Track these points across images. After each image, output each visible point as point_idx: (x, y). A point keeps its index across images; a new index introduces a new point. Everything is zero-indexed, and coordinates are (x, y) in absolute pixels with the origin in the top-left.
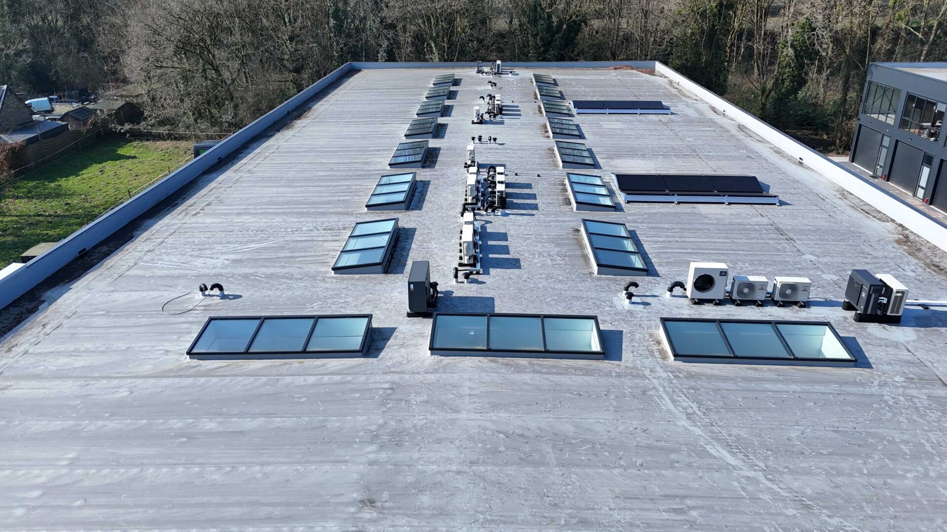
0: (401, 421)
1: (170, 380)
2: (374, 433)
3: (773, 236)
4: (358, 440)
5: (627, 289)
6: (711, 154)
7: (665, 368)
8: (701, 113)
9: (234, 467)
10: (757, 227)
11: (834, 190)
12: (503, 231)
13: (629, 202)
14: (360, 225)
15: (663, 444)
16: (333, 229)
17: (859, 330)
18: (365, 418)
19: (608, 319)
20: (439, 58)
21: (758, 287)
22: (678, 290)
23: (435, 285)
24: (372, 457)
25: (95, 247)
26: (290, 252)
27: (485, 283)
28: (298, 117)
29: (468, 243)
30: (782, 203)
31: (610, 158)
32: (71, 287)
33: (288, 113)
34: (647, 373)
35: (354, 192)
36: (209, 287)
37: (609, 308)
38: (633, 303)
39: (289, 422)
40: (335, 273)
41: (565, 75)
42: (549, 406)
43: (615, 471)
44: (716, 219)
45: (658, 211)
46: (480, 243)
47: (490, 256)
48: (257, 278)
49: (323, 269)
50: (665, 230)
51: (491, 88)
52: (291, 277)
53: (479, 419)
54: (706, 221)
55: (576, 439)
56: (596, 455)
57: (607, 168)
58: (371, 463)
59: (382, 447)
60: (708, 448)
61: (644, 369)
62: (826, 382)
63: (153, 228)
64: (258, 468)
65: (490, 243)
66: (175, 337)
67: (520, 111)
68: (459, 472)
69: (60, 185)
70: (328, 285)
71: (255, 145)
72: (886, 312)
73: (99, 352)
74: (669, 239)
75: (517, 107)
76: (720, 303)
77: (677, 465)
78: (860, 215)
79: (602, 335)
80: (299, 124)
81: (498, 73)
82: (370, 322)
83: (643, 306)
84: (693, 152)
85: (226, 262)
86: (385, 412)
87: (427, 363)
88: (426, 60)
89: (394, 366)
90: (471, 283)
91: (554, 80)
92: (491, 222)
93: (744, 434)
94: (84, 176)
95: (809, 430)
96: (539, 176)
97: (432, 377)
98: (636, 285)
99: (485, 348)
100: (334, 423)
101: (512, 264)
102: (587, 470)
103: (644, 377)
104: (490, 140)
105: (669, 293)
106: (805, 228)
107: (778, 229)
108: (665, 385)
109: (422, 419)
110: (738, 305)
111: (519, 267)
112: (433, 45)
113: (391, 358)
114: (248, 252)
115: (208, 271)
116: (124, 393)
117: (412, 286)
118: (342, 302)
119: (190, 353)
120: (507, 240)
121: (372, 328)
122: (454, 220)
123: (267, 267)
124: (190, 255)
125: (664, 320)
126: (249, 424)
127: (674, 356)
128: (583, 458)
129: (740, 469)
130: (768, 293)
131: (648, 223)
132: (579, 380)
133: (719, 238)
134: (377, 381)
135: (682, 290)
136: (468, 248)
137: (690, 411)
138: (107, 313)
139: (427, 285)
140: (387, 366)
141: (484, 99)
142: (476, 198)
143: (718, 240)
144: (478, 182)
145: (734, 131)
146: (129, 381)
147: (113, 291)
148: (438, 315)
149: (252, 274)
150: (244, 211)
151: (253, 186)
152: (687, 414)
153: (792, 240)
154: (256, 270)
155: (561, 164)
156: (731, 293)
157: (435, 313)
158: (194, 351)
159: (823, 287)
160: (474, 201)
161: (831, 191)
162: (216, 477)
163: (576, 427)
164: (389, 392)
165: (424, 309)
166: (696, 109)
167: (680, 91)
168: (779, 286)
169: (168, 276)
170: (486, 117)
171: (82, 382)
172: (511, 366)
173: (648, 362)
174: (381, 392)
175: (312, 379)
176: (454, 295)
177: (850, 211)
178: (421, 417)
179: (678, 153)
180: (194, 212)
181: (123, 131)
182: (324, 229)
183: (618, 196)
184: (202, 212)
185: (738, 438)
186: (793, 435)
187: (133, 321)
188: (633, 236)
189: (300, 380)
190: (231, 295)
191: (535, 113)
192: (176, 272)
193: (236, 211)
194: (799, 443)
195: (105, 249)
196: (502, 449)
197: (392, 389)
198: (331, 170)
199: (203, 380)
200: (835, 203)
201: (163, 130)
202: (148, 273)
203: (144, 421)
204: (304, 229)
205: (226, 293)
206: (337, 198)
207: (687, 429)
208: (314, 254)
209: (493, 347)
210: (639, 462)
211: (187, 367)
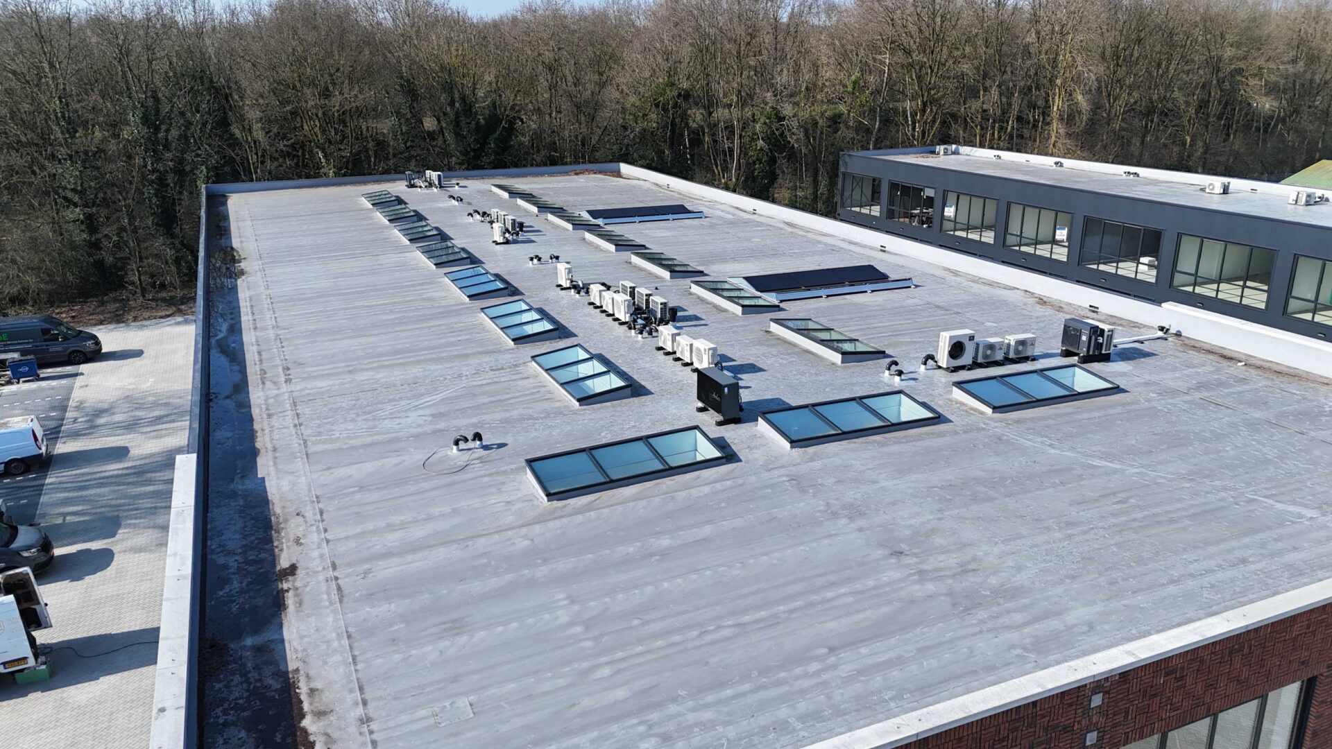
21: (998, 347)
72: (1101, 350)
76: (969, 368)
98: (896, 364)
105: (923, 367)
110: (983, 367)
130: (1005, 353)
135: (932, 362)
156: (976, 357)
168: (1013, 343)
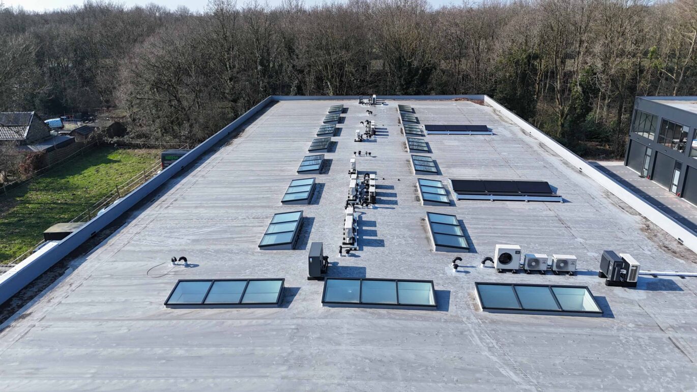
0: (302, 350)
1: (154, 322)
2: (286, 358)
3: (557, 225)
4: (275, 363)
5: (454, 262)
6: (519, 165)
7: (476, 316)
8: (514, 134)
9: (196, 380)
10: (545, 218)
11: (602, 192)
12: (373, 219)
13: (459, 199)
14: (277, 215)
15: (472, 367)
16: (259, 218)
17: (608, 292)
18: (279, 348)
19: (441, 282)
20: (333, 93)
21: (541, 262)
22: (488, 263)
23: (326, 258)
24: (283, 373)
25: (101, 231)
26: (231, 234)
27: (360, 256)
28: (236, 136)
29: (349, 229)
30: (565, 201)
31: (449, 167)
32: (87, 258)
33: (229, 133)
34: (464, 319)
35: (274, 191)
36: (178, 259)
37: (442, 275)
38: (458, 271)
39: (230, 351)
40: (260, 249)
41: (420, 105)
42: (399, 341)
43: (440, 385)
44: (519, 212)
45: (479, 206)
46: (358, 228)
47: (364, 237)
48: (209, 252)
49: (252, 246)
50: (483, 220)
51: (368, 115)
52: (231, 252)
53: (353, 350)
54: (512, 214)
55: (415, 363)
56: (428, 374)
57: (446, 175)
58: (283, 378)
59: (290, 368)
60: (501, 370)
61: (462, 317)
62: (582, 327)
63: (138, 217)
64: (211, 380)
65: (364, 228)
66: (156, 293)
67: (388, 132)
68: (339, 384)
69: (68, 181)
70: (255, 258)
71: (206, 157)
72: (626, 279)
73: (107, 303)
74: (486, 226)
75: (386, 129)
76: (516, 272)
77: (480, 381)
78: (617, 210)
79: (436, 293)
80: (236, 141)
81: (374, 104)
82: (283, 284)
83: (464, 274)
84: (507, 163)
85: (189, 241)
86: (293, 344)
87: (320, 312)
88: (323, 94)
89: (298, 313)
90: (350, 256)
91: (413, 109)
92: (365, 213)
93: (525, 361)
94: (85, 175)
95: (568, 359)
96: (399, 180)
97: (323, 321)
98: (460, 259)
99: (359, 302)
100: (259, 351)
101: (378, 243)
102: (422, 384)
103: (462, 322)
104: (366, 154)
105: (482, 265)
106: (579, 219)
107: (560, 220)
108: (476, 328)
109: (316, 349)
110: (528, 273)
111: (383, 246)
112: (329, 84)
113: (297, 308)
114: (203, 234)
115: (177, 248)
116: (124, 330)
117: (311, 259)
118: (265, 270)
119: (166, 304)
120: (375, 226)
121: (285, 288)
122: (341, 212)
123: (215, 244)
124: (164, 236)
125: (477, 284)
126: (204, 351)
127: (483, 308)
128: (419, 376)
129: (521, 384)
130: (549, 266)
131: (472, 215)
132: (419, 324)
133: (519, 226)
134: (287, 323)
135: (491, 262)
136: (349, 233)
137: (491, 345)
138: (112, 276)
139: (321, 259)
140: (294, 314)
141: (363, 123)
142: (356, 196)
143: (519, 228)
144: (357, 185)
145: (536, 148)
146: (127, 322)
147: (115, 261)
148: (328, 279)
149: (206, 250)
150: (199, 205)
151: (205, 187)
152: (489, 348)
153: (569, 228)
154: (208, 247)
155: (414, 172)
156: (524, 265)
157: (326, 278)
158: (169, 303)
159: (587, 261)
160: (354, 198)
161: (599, 192)
162: (185, 386)
163: (416, 355)
164: (295, 331)
165: (319, 275)
166: (511, 131)
167: (500, 117)
168: (555, 261)
169: (150, 251)
170: (365, 137)
171: (97, 323)
172: (376, 314)
173: (466, 312)
174: (290, 331)
175: (245, 322)
176: (339, 265)
177: (611, 207)
178: (316, 348)
179: (495, 164)
180: (166, 206)
181: (112, 142)
182: (253, 218)
183: (453, 195)
184: (171, 205)
185: (521, 364)
186: (557, 362)
187: (128, 282)
188: (461, 224)
189: (237, 323)
190: (192, 265)
191: (398, 134)
192: (155, 248)
193: (194, 205)
194: (560, 367)
195: (108, 232)
196: (367, 369)
197: (297, 329)
198: (258, 175)
199: (175, 322)
200: (601, 201)
201: (139, 141)
202: (137, 249)
203: (138, 349)
204: (240, 218)
205: (188, 263)
206: (262, 196)
207: (488, 357)
208: (246, 235)
209: (364, 301)
210: (455, 379)
211: (164, 313)
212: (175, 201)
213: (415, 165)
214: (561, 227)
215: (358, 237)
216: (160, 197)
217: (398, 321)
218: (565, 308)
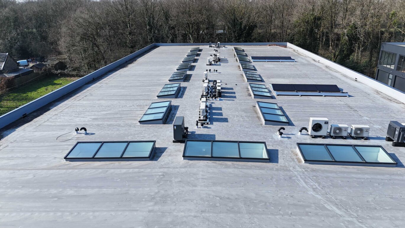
0: (167, 190)
1: (54, 171)
2: (153, 196)
3: (347, 109)
4: (144, 200)
5: (279, 131)
6: (314, 77)
7: (300, 167)
8: (308, 61)
9: (79, 213)
10: (338, 105)
11: (374, 91)
12: (220, 107)
13: (278, 95)
14: (153, 104)
15: (301, 203)
16: (141, 106)
17: (395, 150)
18: (149, 189)
19: (271, 144)
20: (193, 42)
21: (344, 130)
22: (304, 131)
23: (187, 129)
24: (150, 208)
25: (31, 113)
26: (120, 115)
27: (211, 128)
28: (130, 63)
29: (203, 110)
30: (350, 96)
31: (269, 78)
32: (16, 130)
33: (126, 62)
34: (291, 169)
35: (152, 91)
36: (80, 129)
37: (271, 140)
38: (282, 137)
39: (110, 191)
40: (140, 124)
41: (247, 48)
42: (242, 184)
43: (278, 217)
44: (319, 102)
45: (292, 99)
46: (209, 111)
47: (214, 117)
48: (103, 126)
49: (135, 122)
50: (296, 107)
51: (215, 52)
52: (119, 125)
53: (206, 190)
54: (315, 103)
55: (256, 200)
56: (267, 208)
57: (268, 82)
58: (150, 211)
59: (156, 204)
60: (326, 205)
61: (290, 167)
62: (383, 174)
63: (58, 105)
64: (91, 213)
65: (214, 111)
66: (60, 151)
67: (228, 61)
68: (195, 217)
69: (28, 95)
70: (136, 129)
71: (110, 73)
73: (22, 158)
74: (298, 110)
75: (227, 59)
76: (325, 137)
77: (310, 214)
78: (387, 101)
79: (268, 151)
80: (130, 66)
81: (218, 47)
82: (154, 144)
83: (287, 139)
84: (306, 76)
85: (90, 119)
86: (159, 186)
87: (181, 164)
88: (187, 43)
89: (165, 164)
90: (204, 128)
91: (243, 49)
92: (214, 103)
93: (343, 198)
94: (39, 91)
95: (378, 197)
96: (236, 85)
97: (183, 170)
99: (210, 156)
100: (133, 191)
101: (224, 120)
102: (262, 216)
103: (289, 171)
104: (214, 71)
105: (300, 133)
106: (362, 106)
107: (349, 107)
108: (301, 174)
109: (177, 190)
110: (334, 138)
111: (227, 122)
112: (190, 36)
113: (164, 161)
114: (101, 115)
115: (81, 123)
116: (30, 177)
117: (175, 127)
118: (142, 136)
119: (65, 158)
120: (221, 110)
121: (156, 147)
122: (197, 102)
123: (109, 121)
124: (74, 117)
125: (299, 144)
126: (90, 191)
127: (305, 161)
128: (260, 210)
129: (344, 217)
131: (288, 104)
132: (257, 172)
133: (321, 110)
134: (156, 171)
136: (203, 112)
137: (314, 187)
138: (30, 141)
139: (183, 128)
140: (162, 165)
141: (212, 56)
142: (208, 93)
143: (321, 111)
144: (208, 86)
145: (324, 68)
146: (34, 171)
147: (35, 131)
148: (187, 141)
149: (101, 124)
150: (101, 99)
151: (107, 89)
152: (313, 189)
153: (357, 111)
154: (103, 123)
155: (246, 80)
158: (68, 157)
159: (375, 131)
161: (372, 91)
162: (69, 218)
163: (256, 194)
164: (162, 176)
165: (181, 139)
166: (306, 60)
167: (298, 53)
168: (354, 129)
169: (62, 125)
170: (213, 63)
171: (12, 171)
172: (223, 165)
173: (292, 163)
174: (158, 177)
175: (124, 171)
176: (196, 133)
177: (382, 99)
178: (177, 189)
179: (299, 76)
180: (79, 99)
181: (57, 73)
182: (137, 106)
183: (273, 93)
184: (82, 99)
185: (341, 201)
186: (370, 200)
187: (42, 144)
188: (281, 109)
189: (118, 171)
190: (90, 133)
191: (234, 62)
192: (66, 123)
193: (97, 99)
194: (373, 204)
195: (35, 114)
196: (218, 205)
197: (163, 175)
198: (143, 83)
199: (70, 171)
200: (374, 96)
201: (74, 73)
202: (53, 124)
203: (38, 190)
204: (128, 106)
205: (88, 132)
206: (144, 94)
207: (313, 196)
208: (131, 116)
209: (214, 155)
210: (290, 212)
211: (63, 165)
212: (85, 96)
213: (247, 76)
214: (351, 111)
215: (209, 117)
216: (76, 94)
217: (240, 170)
218: (368, 161)
